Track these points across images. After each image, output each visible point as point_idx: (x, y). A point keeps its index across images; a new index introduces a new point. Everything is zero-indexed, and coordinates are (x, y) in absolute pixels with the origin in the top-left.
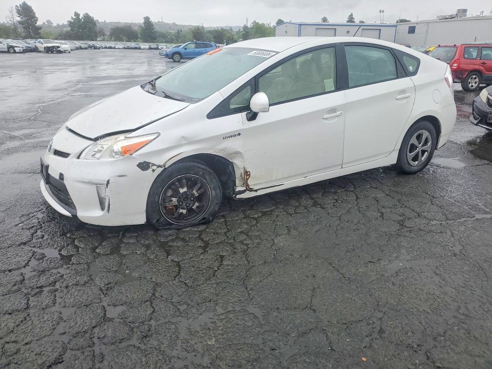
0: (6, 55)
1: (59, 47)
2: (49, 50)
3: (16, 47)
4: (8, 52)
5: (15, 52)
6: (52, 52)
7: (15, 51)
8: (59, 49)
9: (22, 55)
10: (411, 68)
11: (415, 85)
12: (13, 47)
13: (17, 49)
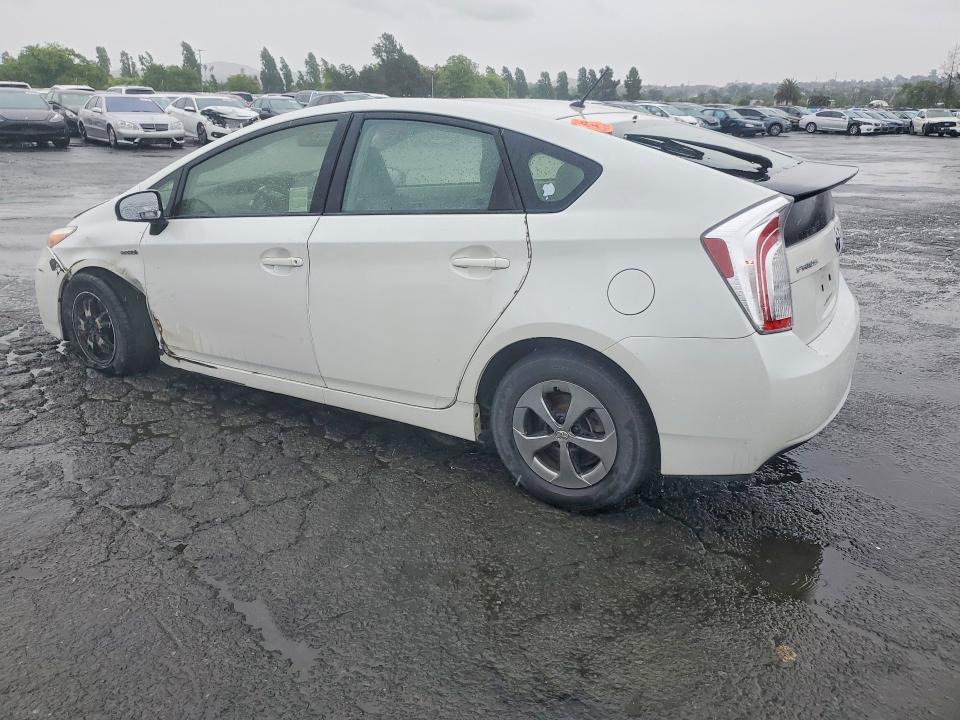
0: (842, 139)
1: (954, 124)
2: (931, 130)
3: (865, 124)
4: (847, 133)
5: (859, 133)
6: (941, 135)
7: (859, 130)
8: (951, 128)
9: (870, 139)
10: (549, 190)
11: (532, 238)
12: (858, 124)
13: (864, 129)
